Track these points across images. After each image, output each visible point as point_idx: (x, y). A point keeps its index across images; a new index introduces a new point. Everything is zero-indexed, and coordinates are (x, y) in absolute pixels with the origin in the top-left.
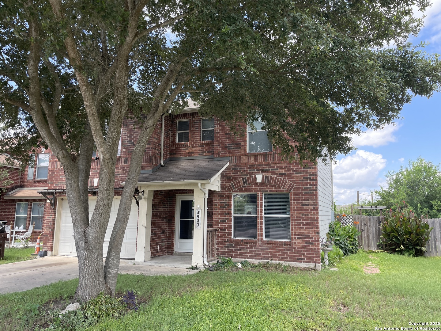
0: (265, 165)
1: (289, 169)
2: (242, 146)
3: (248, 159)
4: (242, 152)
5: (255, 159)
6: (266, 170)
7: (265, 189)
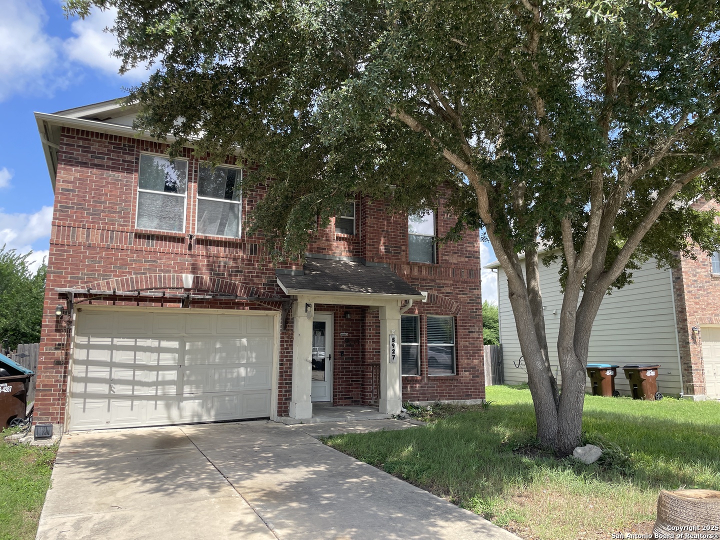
0: (430, 280)
2: (404, 251)
3: (411, 269)
4: (404, 260)
5: (419, 271)
6: (431, 286)
7: (430, 310)
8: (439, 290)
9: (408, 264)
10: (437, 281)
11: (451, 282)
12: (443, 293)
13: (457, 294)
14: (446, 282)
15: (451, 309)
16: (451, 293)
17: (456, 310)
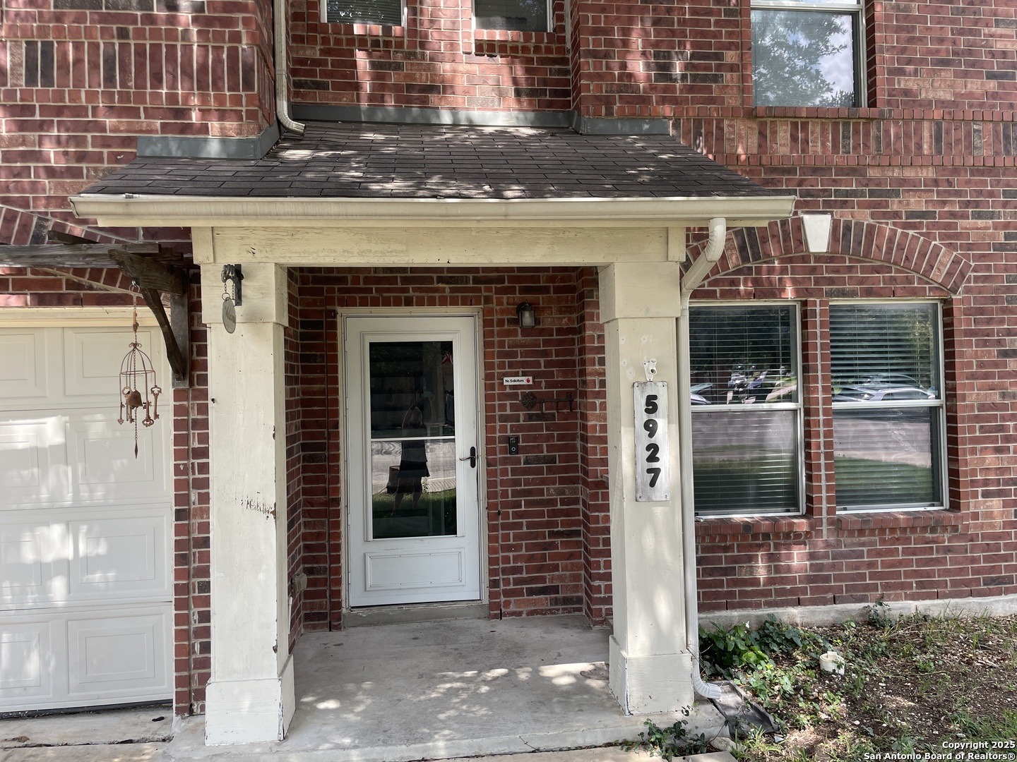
0: (841, 171)
1: (949, 193)
2: (732, 68)
3: (762, 135)
4: (732, 100)
5: (794, 138)
6: (847, 194)
7: (843, 281)
8: (878, 205)
9: (751, 114)
10: (872, 173)
11: (929, 173)
12: (897, 215)
13: (953, 215)
14: (909, 173)
15: (926, 274)
16: (930, 215)
17: (949, 274)
